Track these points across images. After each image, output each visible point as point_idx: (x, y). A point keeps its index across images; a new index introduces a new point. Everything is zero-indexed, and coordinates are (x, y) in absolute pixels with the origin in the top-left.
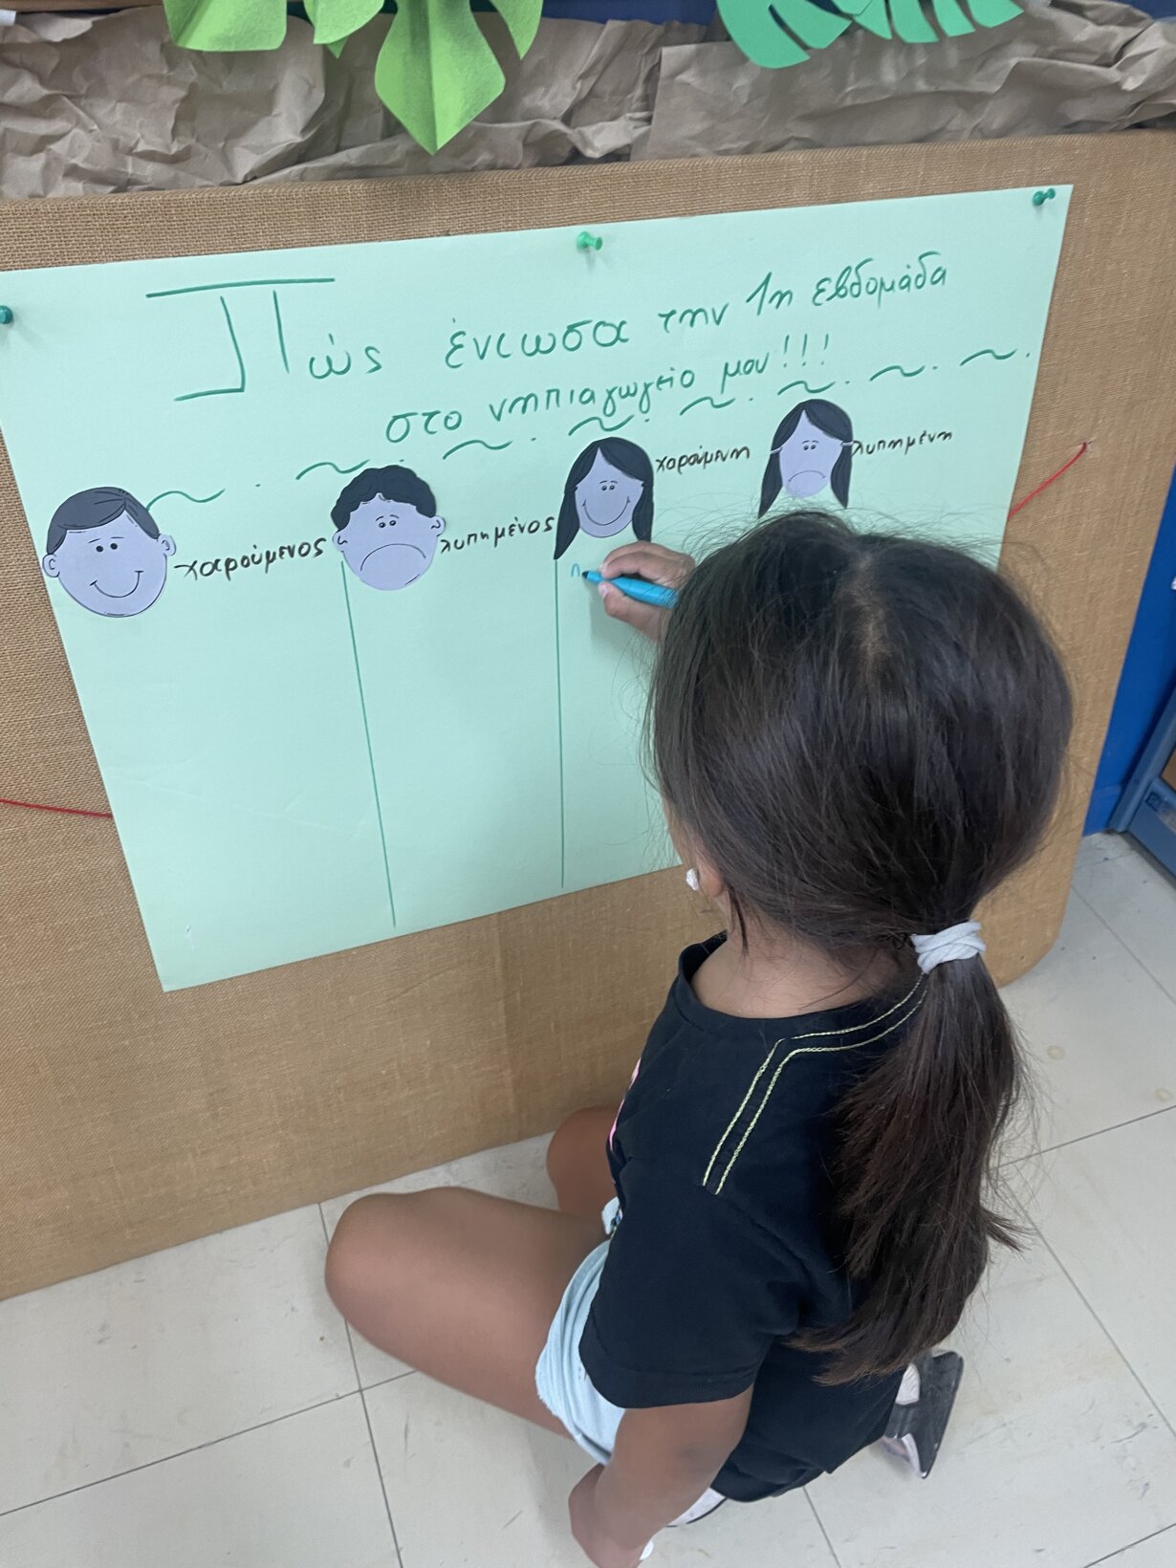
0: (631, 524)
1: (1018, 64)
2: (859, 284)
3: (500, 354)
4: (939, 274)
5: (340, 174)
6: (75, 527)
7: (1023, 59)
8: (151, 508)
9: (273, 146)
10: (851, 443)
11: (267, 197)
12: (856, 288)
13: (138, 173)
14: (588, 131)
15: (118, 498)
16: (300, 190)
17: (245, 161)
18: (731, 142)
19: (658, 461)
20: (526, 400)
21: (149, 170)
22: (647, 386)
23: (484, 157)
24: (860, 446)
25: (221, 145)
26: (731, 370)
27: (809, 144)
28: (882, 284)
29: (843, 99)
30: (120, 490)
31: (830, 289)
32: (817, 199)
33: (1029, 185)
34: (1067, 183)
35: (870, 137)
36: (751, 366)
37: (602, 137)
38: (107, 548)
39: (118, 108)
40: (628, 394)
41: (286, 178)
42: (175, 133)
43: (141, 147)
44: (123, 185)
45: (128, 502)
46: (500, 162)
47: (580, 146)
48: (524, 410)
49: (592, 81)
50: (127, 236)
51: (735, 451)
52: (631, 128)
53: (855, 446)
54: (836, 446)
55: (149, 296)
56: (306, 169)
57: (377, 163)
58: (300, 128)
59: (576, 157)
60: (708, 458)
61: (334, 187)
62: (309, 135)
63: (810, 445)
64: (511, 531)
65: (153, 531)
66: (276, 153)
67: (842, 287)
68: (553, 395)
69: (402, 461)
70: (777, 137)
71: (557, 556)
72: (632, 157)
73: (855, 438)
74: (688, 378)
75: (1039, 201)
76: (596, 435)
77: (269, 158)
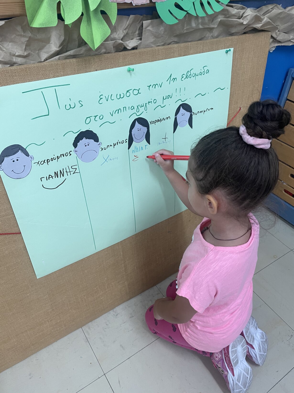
0: (145, 138)
1: (221, 20)
2: (191, 75)
3: (111, 99)
4: (208, 71)
5: (68, 57)
6: (7, 156)
7: (221, 19)
8: (27, 149)
9: (51, 51)
10: (192, 113)
11: (52, 64)
12: (190, 76)
13: (17, 61)
14: (127, 42)
15: (18, 147)
16: (60, 62)
17: (44, 56)
18: (160, 43)
19: (150, 122)
20: (118, 110)
21: (19, 60)
22: (146, 104)
23: (103, 50)
24: (194, 113)
25: (37, 52)
26: (164, 98)
27: (176, 43)
28: (196, 74)
29: (184, 31)
30: (18, 145)
31: (185, 76)
32: (180, 55)
33: (224, 49)
34: (232, 47)
35: (189, 40)
36: (169, 97)
37: (131, 44)
38: (15, 161)
39: (10, 44)
40: (142, 106)
41: (55, 60)
42: (25, 50)
43: (17, 54)
44: (12, 64)
45: (21, 148)
46: (107, 52)
47: (126, 46)
48: (118, 113)
49: (127, 30)
50: (16, 78)
51: (167, 117)
52: (137, 41)
53: (193, 113)
54: (189, 114)
55: (23, 93)
56: (60, 56)
57: (78, 54)
58: (58, 46)
59: (125, 49)
60: (161, 120)
61: (68, 61)
62: (60, 48)
63: (183, 114)
64: (117, 143)
65: (27, 155)
66: (52, 53)
67: (187, 76)
68: (125, 108)
69: (89, 129)
70: (170, 41)
71: (129, 149)
72: (138, 49)
73: (193, 112)
74: (155, 101)
75: (227, 52)
76: (135, 117)
77: (50, 54)
